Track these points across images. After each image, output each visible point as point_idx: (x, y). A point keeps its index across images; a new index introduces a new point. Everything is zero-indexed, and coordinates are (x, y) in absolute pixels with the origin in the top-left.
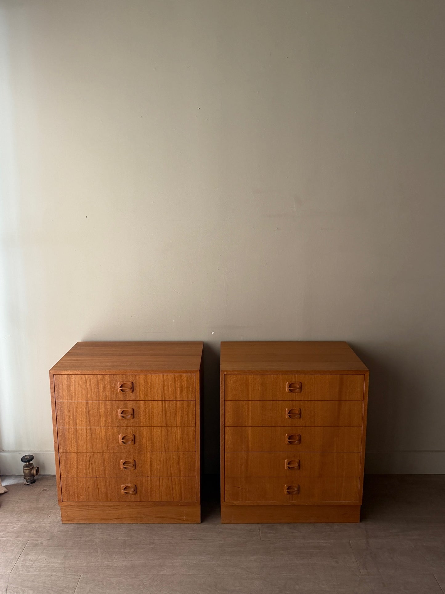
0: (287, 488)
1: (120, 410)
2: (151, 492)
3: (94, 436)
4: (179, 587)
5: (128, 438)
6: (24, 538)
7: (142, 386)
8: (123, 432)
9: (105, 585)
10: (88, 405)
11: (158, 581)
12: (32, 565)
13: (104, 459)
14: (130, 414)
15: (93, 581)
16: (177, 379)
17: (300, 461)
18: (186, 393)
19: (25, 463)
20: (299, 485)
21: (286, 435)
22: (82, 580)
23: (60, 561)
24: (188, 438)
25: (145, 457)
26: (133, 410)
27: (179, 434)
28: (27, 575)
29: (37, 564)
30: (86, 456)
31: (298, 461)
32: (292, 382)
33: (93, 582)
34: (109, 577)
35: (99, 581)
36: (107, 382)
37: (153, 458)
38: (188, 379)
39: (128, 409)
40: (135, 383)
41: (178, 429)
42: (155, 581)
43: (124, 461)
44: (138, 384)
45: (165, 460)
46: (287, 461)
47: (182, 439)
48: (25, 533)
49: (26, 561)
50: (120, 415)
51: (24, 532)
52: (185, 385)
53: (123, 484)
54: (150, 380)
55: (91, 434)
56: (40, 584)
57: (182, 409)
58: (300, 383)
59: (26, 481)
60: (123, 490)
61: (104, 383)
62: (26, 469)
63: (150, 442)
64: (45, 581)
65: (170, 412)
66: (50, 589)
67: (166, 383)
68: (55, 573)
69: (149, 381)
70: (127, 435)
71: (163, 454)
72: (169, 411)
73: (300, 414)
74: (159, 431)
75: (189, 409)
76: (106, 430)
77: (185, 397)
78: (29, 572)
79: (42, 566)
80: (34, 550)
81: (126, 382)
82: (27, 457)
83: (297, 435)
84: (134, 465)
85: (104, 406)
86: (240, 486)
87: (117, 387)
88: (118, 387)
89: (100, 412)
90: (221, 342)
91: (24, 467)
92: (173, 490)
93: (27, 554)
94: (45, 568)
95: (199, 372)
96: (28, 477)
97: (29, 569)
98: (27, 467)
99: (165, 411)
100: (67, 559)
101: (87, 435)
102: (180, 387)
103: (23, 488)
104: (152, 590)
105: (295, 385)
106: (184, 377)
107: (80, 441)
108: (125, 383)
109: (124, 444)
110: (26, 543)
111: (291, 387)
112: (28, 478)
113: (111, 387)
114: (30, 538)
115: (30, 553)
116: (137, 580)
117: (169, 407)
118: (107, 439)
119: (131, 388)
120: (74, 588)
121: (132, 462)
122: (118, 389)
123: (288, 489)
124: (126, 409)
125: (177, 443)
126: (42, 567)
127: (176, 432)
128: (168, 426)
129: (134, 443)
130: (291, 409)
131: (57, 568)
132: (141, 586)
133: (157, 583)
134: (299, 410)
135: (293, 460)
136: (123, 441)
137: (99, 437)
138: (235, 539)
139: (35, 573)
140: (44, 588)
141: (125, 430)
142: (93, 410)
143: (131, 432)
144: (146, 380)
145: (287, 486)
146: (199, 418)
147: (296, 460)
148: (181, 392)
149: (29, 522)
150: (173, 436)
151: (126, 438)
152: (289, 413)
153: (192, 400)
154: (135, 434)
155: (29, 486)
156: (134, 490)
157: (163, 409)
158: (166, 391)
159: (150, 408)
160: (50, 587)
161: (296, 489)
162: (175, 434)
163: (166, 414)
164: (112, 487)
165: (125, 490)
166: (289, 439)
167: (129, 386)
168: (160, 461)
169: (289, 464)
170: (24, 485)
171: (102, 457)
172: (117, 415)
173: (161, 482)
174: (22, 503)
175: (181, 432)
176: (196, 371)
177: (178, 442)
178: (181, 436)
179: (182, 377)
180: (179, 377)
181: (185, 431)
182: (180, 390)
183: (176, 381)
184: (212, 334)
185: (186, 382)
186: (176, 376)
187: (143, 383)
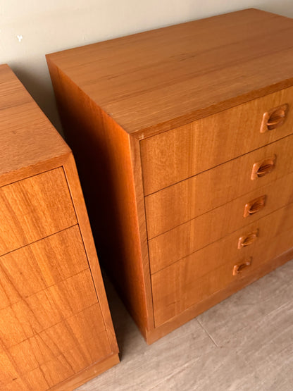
0: (238, 268)
16: (12, 198)
18: (49, 220)
21: (246, 205)
27: (56, 298)
38: (46, 186)
47: (67, 300)
52: (40, 202)
57: (50, 255)
71: (33, 338)
77: (49, 228)
83: (263, 199)
86: (175, 301)
90: (46, 55)
92: (70, 364)
102: (29, 213)
106: (33, 185)
117: (16, 265)
125: (56, 311)
127: (49, 297)
128: (27, 297)
134: (274, 157)
138: (186, 365)
145: (238, 266)
146: (95, 252)
148: (36, 222)
152: (259, 170)
153: (71, 225)
161: (248, 264)
162: (48, 302)
166: (251, 209)
168: (31, 350)
176: (65, 157)
177: (58, 308)
178: (62, 297)
179: (26, 187)
180: (15, 192)
181: (69, 286)
182: (29, 218)
183: (10, 201)
184: (20, 40)
185: (40, 195)
186: (5, 192)
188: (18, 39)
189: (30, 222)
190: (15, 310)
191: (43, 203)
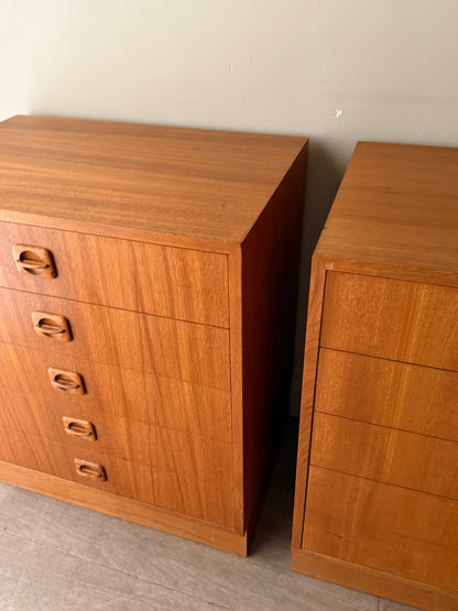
1: (34, 316)
5: (67, 379)
7: (77, 265)
8: (53, 365)
13: (28, 406)
14: (62, 330)
16: (173, 263)
24: (213, 413)
25: (113, 422)
26: (67, 321)
37: (132, 431)
38: (207, 266)
39: (53, 318)
40: (56, 255)
41: (186, 388)
43: (70, 420)
44: (65, 258)
45: (159, 440)
52: (197, 282)
53: (78, 457)
54: (96, 253)
60: (78, 469)
63: (121, 398)
65: (161, 346)
67: (140, 268)
69: (94, 253)
70: (64, 373)
72: (159, 343)
74: (138, 380)
76: (16, 351)
81: (32, 246)
84: (92, 434)
88: (15, 258)
92: (182, 496)
99: (149, 340)
102: (184, 286)
106: (194, 260)
108: (30, 251)
117: (159, 333)
119: (50, 266)
121: (86, 426)
122: (16, 264)
124: (48, 317)
125: (184, 414)
127: (181, 392)
128: (160, 375)
129: (83, 391)
143: (73, 368)
144: (85, 250)
148: (188, 300)
150: (174, 399)
151: (64, 378)
153: (221, 326)
154: (82, 375)
156: (101, 476)
157: (141, 334)
158: (144, 291)
159: (109, 326)
162: (178, 397)
163: (150, 346)
167: (42, 260)
168: (149, 439)
172: (32, 326)
173: (155, 476)
176: (232, 246)
178: (194, 403)
179: (188, 259)
180: (177, 258)
181: (204, 396)
182: (183, 292)
183: (170, 264)
186: (168, 253)
187: (79, 258)
189: (183, 296)
190: (146, 380)
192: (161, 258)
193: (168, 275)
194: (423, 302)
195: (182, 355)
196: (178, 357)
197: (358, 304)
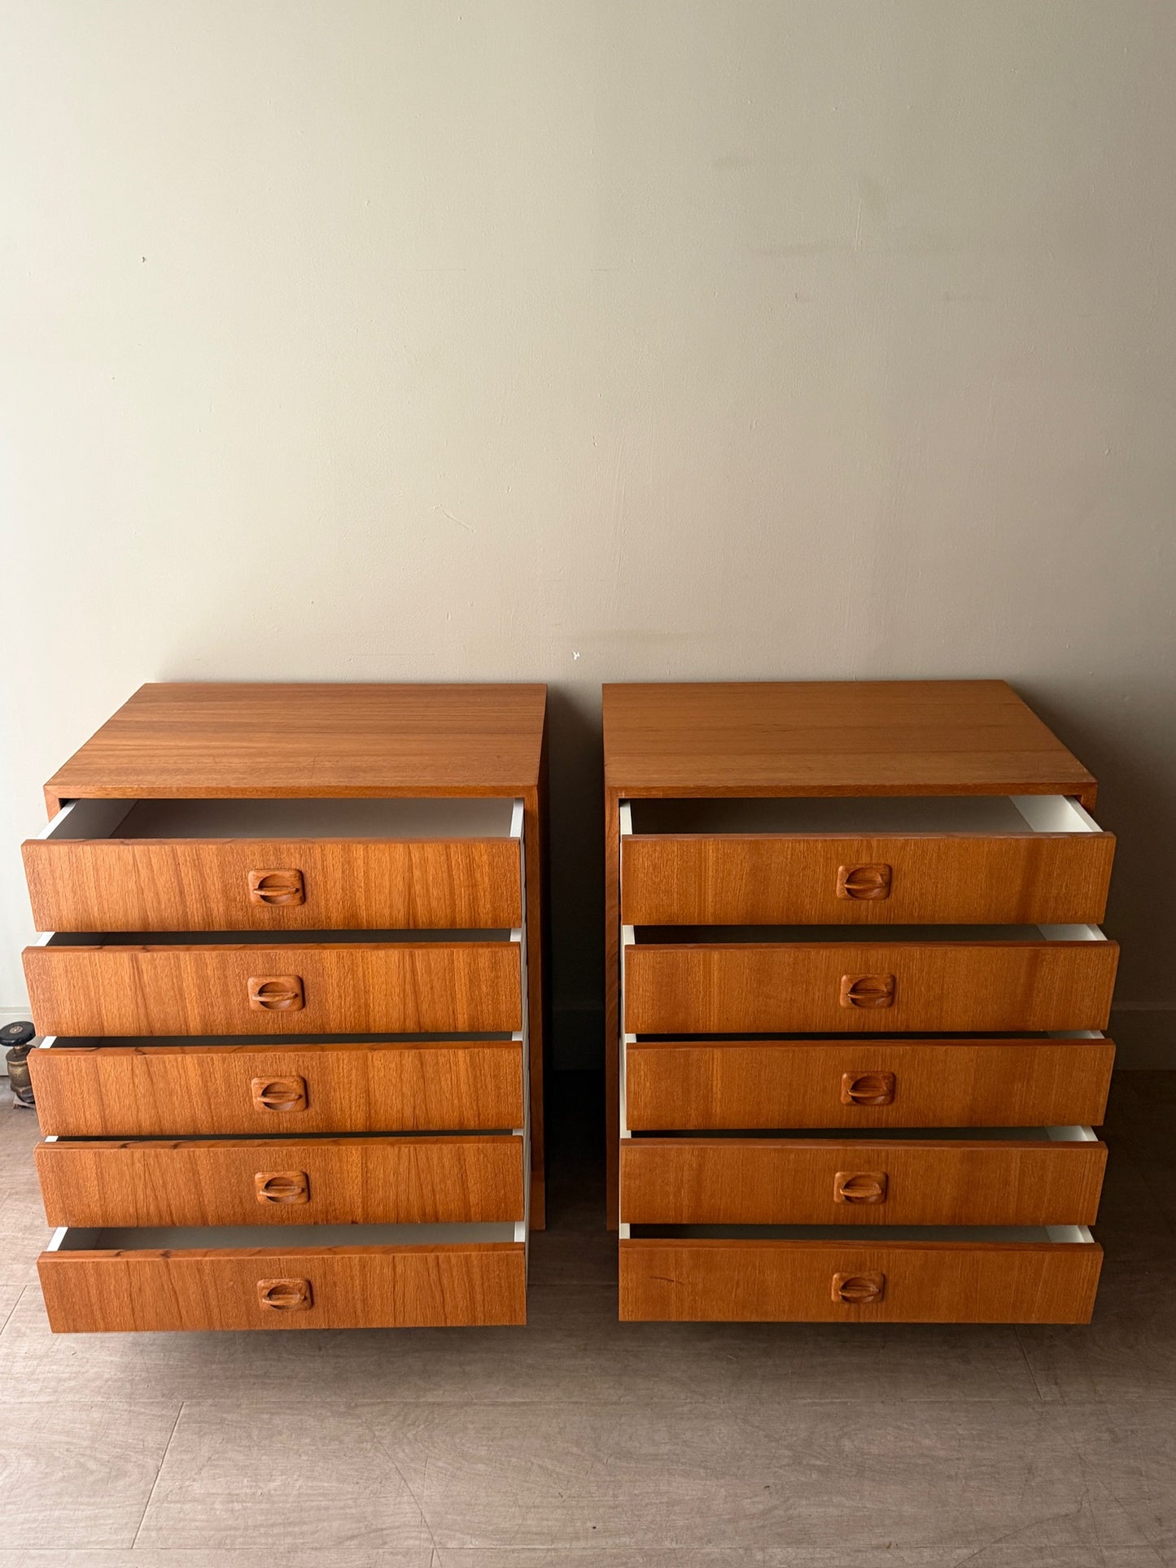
0: (842, 1284)
1: (252, 984)
2: (364, 1301)
3: (161, 1085)
4: (482, 1446)
5: (282, 1090)
6: (10, 1283)
7: (335, 883)
8: (263, 1071)
9: (255, 1438)
10: (138, 969)
11: (418, 1427)
12: (33, 1373)
13: (195, 1173)
14: (291, 995)
15: (218, 1427)
16: (456, 860)
17: (887, 1177)
18: (488, 905)
19: (12, 1048)
20: (884, 1276)
21: (845, 1076)
22: (184, 1423)
23: (117, 1359)
24: (498, 1088)
25: (340, 1161)
26: (301, 981)
27: (463, 1073)
28: (17, 1406)
29: (47, 1368)
30: (129, 1162)
31: (880, 1176)
32: (858, 866)
33: (217, 1429)
34: (267, 1413)
35: (236, 1427)
36: (211, 868)
37: (371, 1167)
38: (496, 859)
39: (281, 980)
40: (308, 875)
41: (461, 1060)
42: (409, 1425)
43: (268, 1177)
44: (320, 878)
45: (413, 1172)
46: (843, 1176)
47: (476, 1091)
48: (15, 1266)
49: (15, 1357)
50: (254, 998)
51: (10, 1262)
52: (484, 876)
53: (264, 1277)
54: (362, 864)
55: (152, 1080)
56: (56, 1437)
57: (474, 977)
58: (887, 869)
59: (20, 1097)
60: (265, 1297)
61: (202, 875)
62: (16, 1063)
63: (363, 1101)
64: (72, 1425)
65: (432, 988)
66: (88, 1452)
67: (417, 873)
68: (102, 1398)
69: (359, 866)
70: (277, 1080)
71: (407, 1150)
72: (429, 985)
73: (892, 994)
74: (393, 1066)
75: (497, 977)
76: (201, 1065)
78: (23, 1397)
79: (65, 1376)
80: (41, 1323)
81: (278, 869)
82: (14, 1031)
83: (885, 1078)
84: (303, 1190)
85: (194, 969)
86: (673, 1276)
87: (248, 885)
88: (251, 887)
89: (181, 989)
90: (604, 685)
91: (9, 1057)
92: (442, 1292)
93: (20, 1335)
94: (73, 1383)
95: (535, 792)
96: (22, 1086)
97: (26, 1386)
98: (16, 1057)
99: (415, 984)
100: (141, 1351)
101: (136, 1081)
102: (468, 885)
103: (10, 1117)
104: (401, 1455)
105: (868, 875)
106: (482, 853)
107: (112, 1102)
108: (275, 875)
109: (268, 1109)
110: (16, 1298)
111: (854, 882)
112: (24, 1089)
113: (225, 886)
114: (30, 1281)
115: (28, 1331)
116: (354, 1421)
117: (429, 972)
118: (207, 1093)
119: (297, 890)
120: (159, 1449)
121: (295, 1180)
122: (252, 894)
123: (844, 1288)
124: (274, 980)
125: (456, 1101)
126: (65, 1380)
127: (454, 1068)
129: (304, 1106)
130: (862, 976)
131: (109, 1383)
132: (367, 1442)
133: (417, 1432)
134: (889, 980)
135: (863, 1173)
136: (267, 1100)
137: (178, 1087)
139: (43, 1398)
140: (68, 1450)
141: (271, 1065)
142: (157, 982)
143: (293, 1070)
144: (349, 863)
145: (841, 1278)
147: (871, 1173)
148: (473, 902)
149: (26, 1229)
150: (443, 1083)
151: (277, 1088)
152: (854, 990)
154: (306, 1078)
155: (29, 1111)
156: (305, 1298)
157: (405, 977)
158: (418, 900)
159: (360, 975)
160: (86, 1448)
161: (873, 1288)
162: (448, 1076)
163: (416, 993)
164: (225, 1287)
165: (270, 1299)
166: (855, 1088)
167: (288, 884)
168: (396, 1173)
169: (848, 1185)
170: (15, 1108)
171: (188, 1166)
172: (246, 998)
173: (399, 1270)
174: (7, 1168)
175: (469, 1069)
176: (528, 789)
177: (460, 1099)
178: (471, 1080)
179: (475, 854)
180: (461, 855)
181: (486, 1067)
182: (467, 893)
183: (453, 863)
184: (575, 658)
185: (486, 869)
186: (452, 850)
187: (339, 874)
188: (573, 657)
189: (467, 897)
190: (403, 1062)
191: (486, 879)
192: (443, 858)
193: (450, 876)
194: (711, 856)
195: (459, 996)
196: (453, 998)
197: (654, 869)
